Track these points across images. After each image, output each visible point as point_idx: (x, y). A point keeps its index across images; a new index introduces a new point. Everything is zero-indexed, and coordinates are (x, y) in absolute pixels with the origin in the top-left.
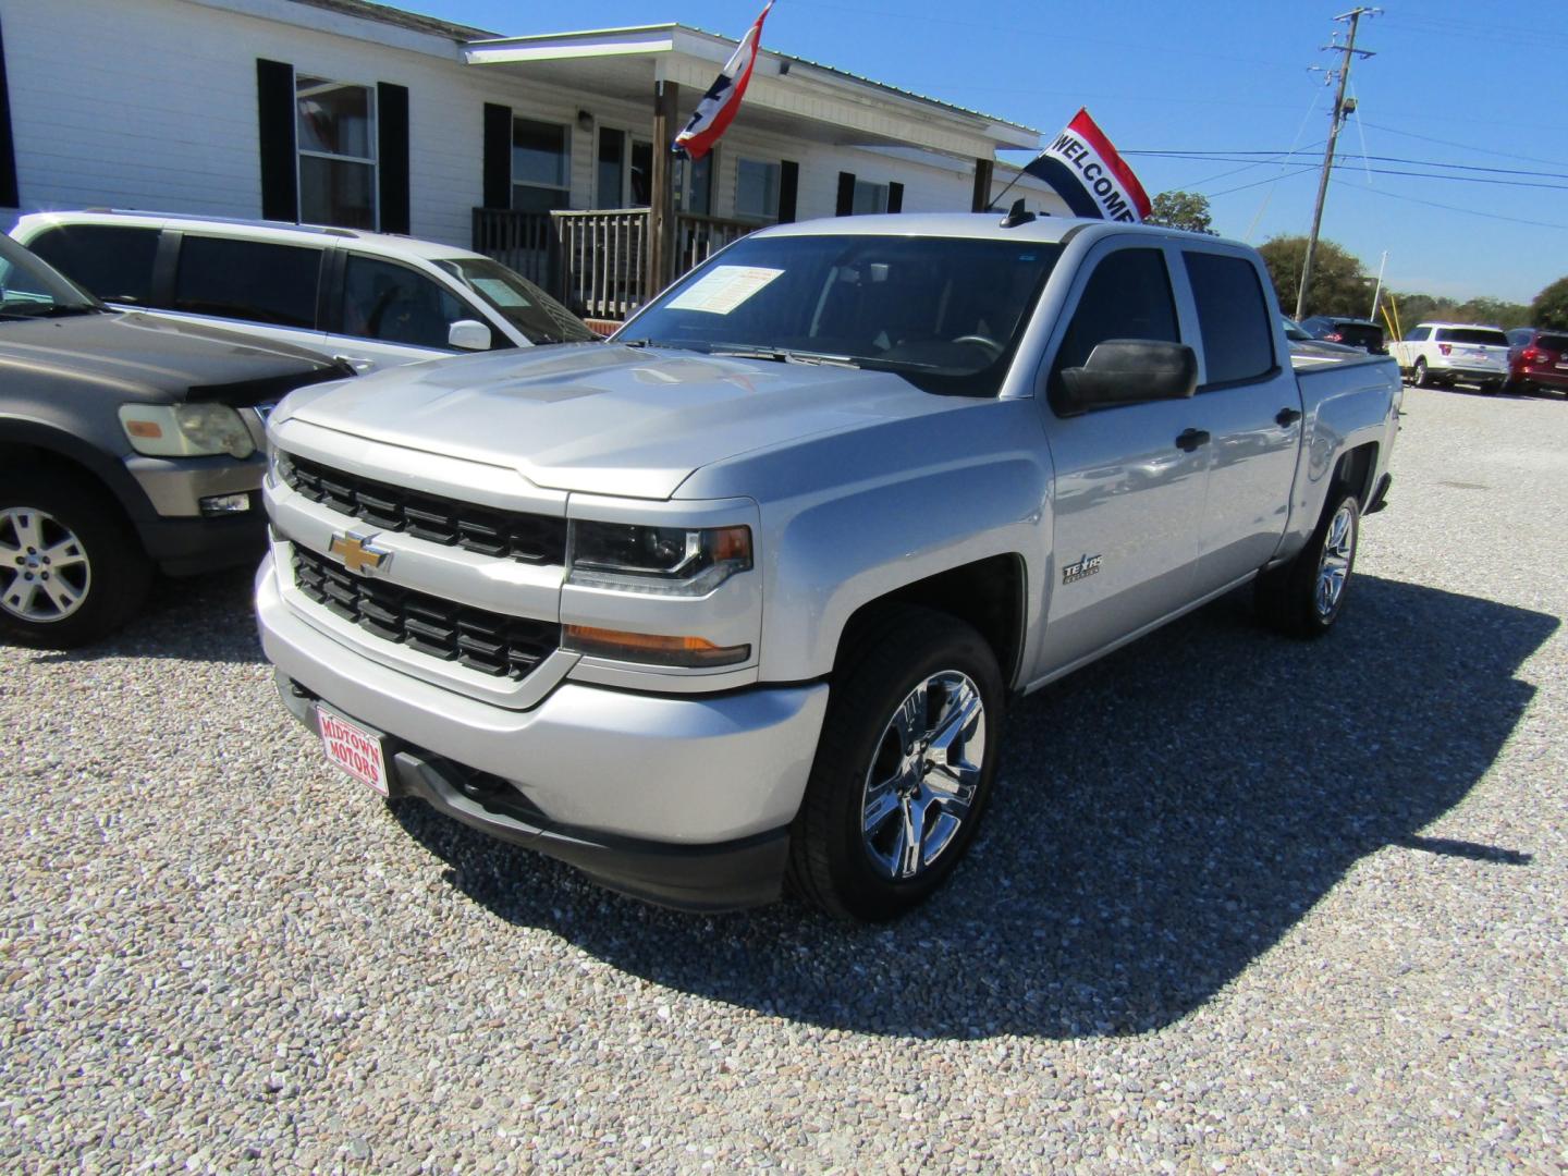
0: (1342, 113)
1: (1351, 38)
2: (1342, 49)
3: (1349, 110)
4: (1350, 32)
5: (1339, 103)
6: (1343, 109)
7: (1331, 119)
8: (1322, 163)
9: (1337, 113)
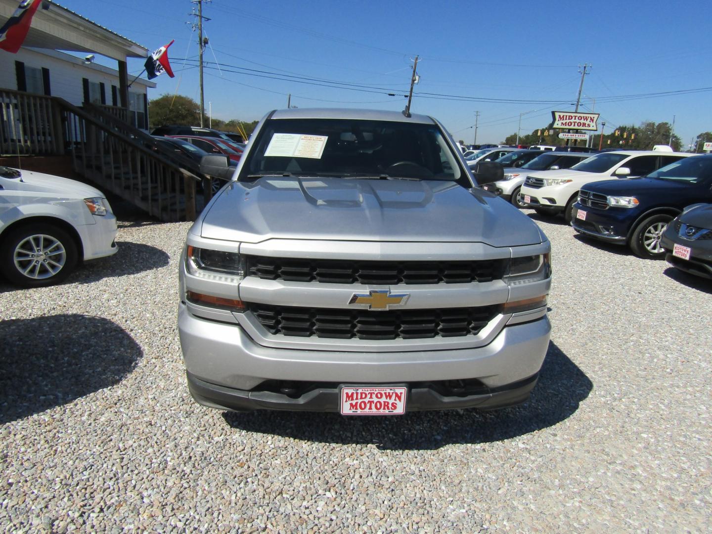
0: (203, 44)
1: (201, 11)
2: (198, 16)
3: (206, 42)
4: (199, 8)
5: (201, 39)
6: (204, 42)
7: (199, 46)
8: (199, 65)
9: (201, 44)
